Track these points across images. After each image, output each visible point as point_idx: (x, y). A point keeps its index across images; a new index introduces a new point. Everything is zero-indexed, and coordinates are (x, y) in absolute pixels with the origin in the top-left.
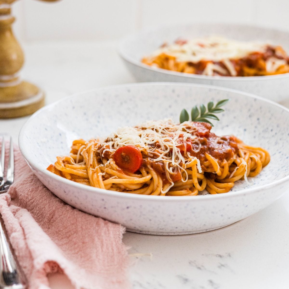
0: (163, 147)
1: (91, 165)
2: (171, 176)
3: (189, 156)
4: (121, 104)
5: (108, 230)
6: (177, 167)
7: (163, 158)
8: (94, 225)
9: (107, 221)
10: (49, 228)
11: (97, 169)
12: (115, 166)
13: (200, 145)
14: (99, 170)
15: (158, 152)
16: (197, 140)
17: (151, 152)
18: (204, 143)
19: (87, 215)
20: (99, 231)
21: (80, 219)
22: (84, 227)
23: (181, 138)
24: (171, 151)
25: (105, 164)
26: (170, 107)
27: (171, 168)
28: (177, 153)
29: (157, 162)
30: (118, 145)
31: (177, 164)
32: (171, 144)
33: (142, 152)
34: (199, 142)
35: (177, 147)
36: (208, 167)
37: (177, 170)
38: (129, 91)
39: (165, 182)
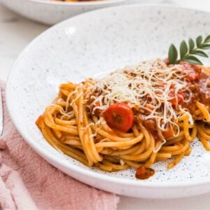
0: (154, 102)
1: (81, 123)
2: (163, 133)
3: (181, 109)
4: (107, 28)
5: (103, 203)
6: (169, 122)
7: (154, 114)
8: (88, 197)
9: (101, 192)
10: (42, 191)
11: (88, 129)
12: (106, 127)
13: (191, 94)
14: (90, 130)
15: (149, 108)
16: (187, 88)
17: (142, 107)
18: (194, 90)
19: (80, 185)
20: (94, 204)
21: (73, 190)
22: (78, 199)
23: (172, 90)
24: (163, 105)
25: (96, 124)
26: (156, 29)
27: (163, 126)
28: (169, 108)
29: (149, 119)
30: (108, 99)
31: (169, 120)
32: (162, 99)
33: (133, 109)
34: (189, 90)
35: (168, 101)
36: (198, 116)
37: (169, 126)
38: (115, 14)
39: (157, 140)
